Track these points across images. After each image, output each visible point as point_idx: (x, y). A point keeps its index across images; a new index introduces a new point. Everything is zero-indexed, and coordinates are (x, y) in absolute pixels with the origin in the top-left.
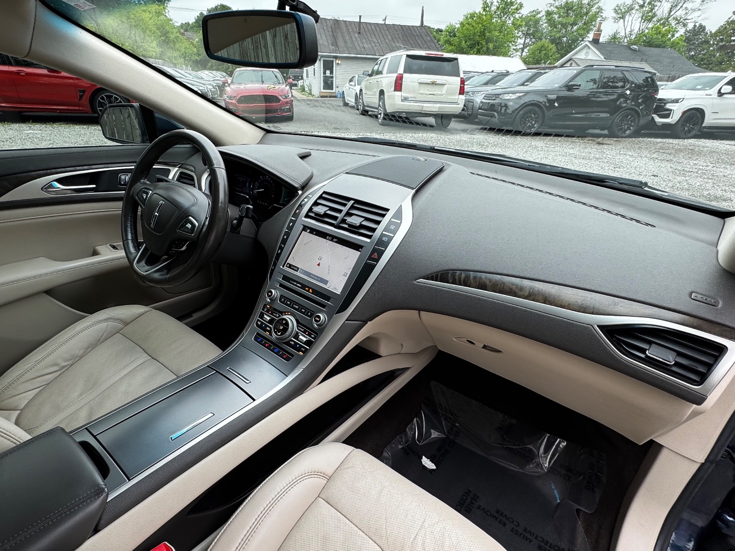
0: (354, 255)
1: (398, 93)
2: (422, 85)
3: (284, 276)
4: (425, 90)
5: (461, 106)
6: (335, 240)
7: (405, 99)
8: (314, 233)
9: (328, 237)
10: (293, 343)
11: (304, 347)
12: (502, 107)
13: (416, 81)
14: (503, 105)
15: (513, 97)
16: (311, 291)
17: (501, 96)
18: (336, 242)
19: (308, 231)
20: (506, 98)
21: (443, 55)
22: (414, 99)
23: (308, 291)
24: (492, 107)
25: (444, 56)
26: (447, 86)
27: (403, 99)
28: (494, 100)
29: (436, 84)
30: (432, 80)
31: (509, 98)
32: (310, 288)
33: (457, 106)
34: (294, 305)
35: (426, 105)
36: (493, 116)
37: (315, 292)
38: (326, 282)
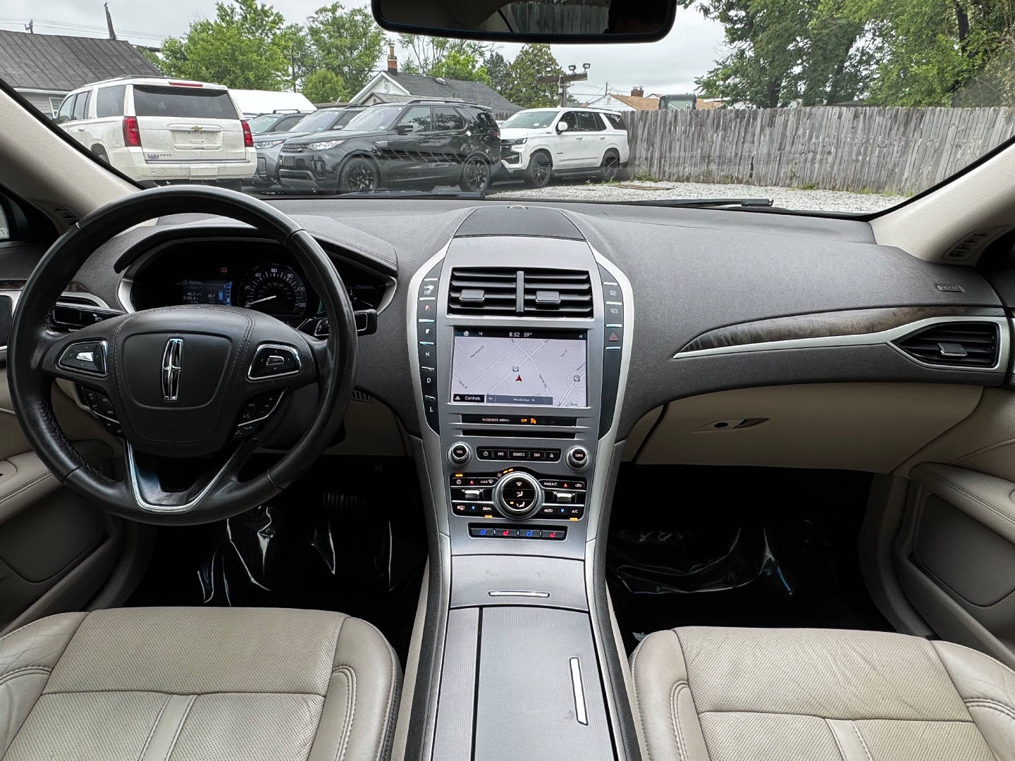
0: (575, 348)
1: (134, 149)
2: (177, 135)
3: (463, 415)
4: (183, 142)
5: (254, 164)
6: (528, 334)
7: (152, 159)
8: (481, 334)
9: (511, 334)
10: (550, 511)
11: (575, 508)
12: (315, 162)
13: (166, 127)
14: (316, 159)
15: (329, 145)
16: (533, 421)
17: (310, 146)
18: (530, 337)
19: (466, 333)
20: (319, 148)
21: (201, 86)
22: (169, 158)
23: (529, 423)
24: (300, 164)
25: (203, 87)
26: (222, 133)
27: (147, 158)
28: (301, 152)
29: (202, 132)
30: (193, 126)
31: (322, 148)
32: (529, 418)
33: (248, 164)
34: (514, 454)
35: (193, 166)
36: (305, 177)
37: (541, 420)
38: (549, 400)
